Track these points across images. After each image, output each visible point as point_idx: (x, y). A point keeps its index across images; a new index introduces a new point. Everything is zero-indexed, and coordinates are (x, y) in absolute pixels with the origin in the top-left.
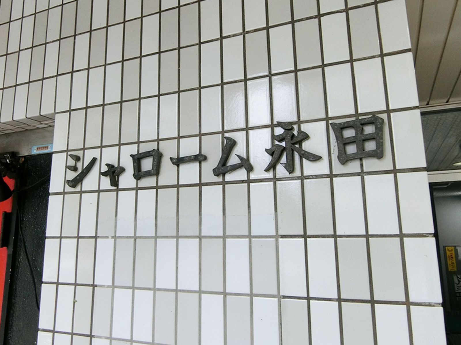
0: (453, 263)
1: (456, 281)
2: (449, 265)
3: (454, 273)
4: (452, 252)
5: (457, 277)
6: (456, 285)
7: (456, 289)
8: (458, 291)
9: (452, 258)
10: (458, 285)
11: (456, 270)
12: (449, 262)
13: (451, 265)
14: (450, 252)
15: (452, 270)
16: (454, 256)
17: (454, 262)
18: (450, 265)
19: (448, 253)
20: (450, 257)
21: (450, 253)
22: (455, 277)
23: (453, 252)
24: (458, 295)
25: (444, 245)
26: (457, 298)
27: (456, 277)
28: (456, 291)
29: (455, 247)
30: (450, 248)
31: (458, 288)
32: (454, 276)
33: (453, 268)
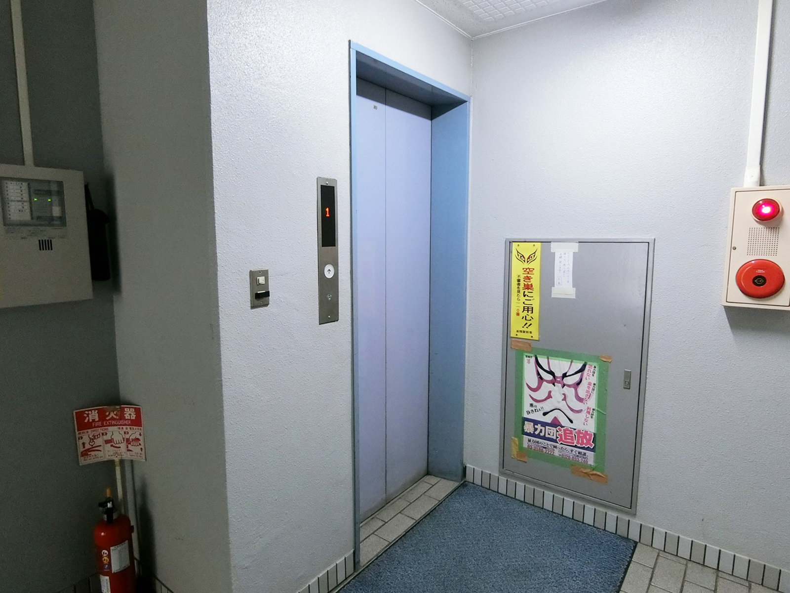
0: (528, 309)
2: (514, 313)
3: (528, 346)
4: (531, 266)
5: (538, 363)
6: (527, 392)
7: (526, 407)
8: (530, 416)
9: (528, 287)
10: (536, 395)
11: (536, 336)
12: (517, 304)
13: (522, 314)
14: (526, 265)
15: (521, 335)
16: (537, 280)
17: (536, 304)
18: (518, 314)
19: (518, 269)
20: (522, 282)
21: (525, 270)
22: (529, 362)
23: (536, 265)
24: (529, 427)
26: (526, 438)
27: (533, 360)
28: (526, 415)
29: (546, 242)
30: (526, 249)
31: (534, 403)
32: (526, 359)
33: (525, 329)
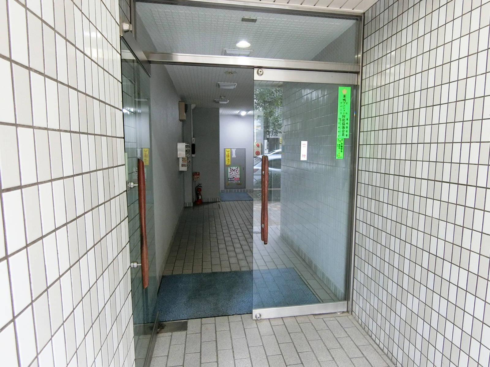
1: (229, 171)
2: (226, 161)
3: (229, 166)
5: (230, 168)
6: (229, 173)
7: (229, 176)
8: (230, 177)
9: (228, 156)
10: (230, 174)
11: (230, 164)
12: (227, 159)
13: (228, 161)
16: (230, 155)
17: (230, 159)
19: (227, 153)
23: (230, 152)
24: (229, 179)
25: (225, 148)
26: (229, 181)
29: (231, 149)
30: (228, 150)
32: (228, 168)
33: (228, 163)
